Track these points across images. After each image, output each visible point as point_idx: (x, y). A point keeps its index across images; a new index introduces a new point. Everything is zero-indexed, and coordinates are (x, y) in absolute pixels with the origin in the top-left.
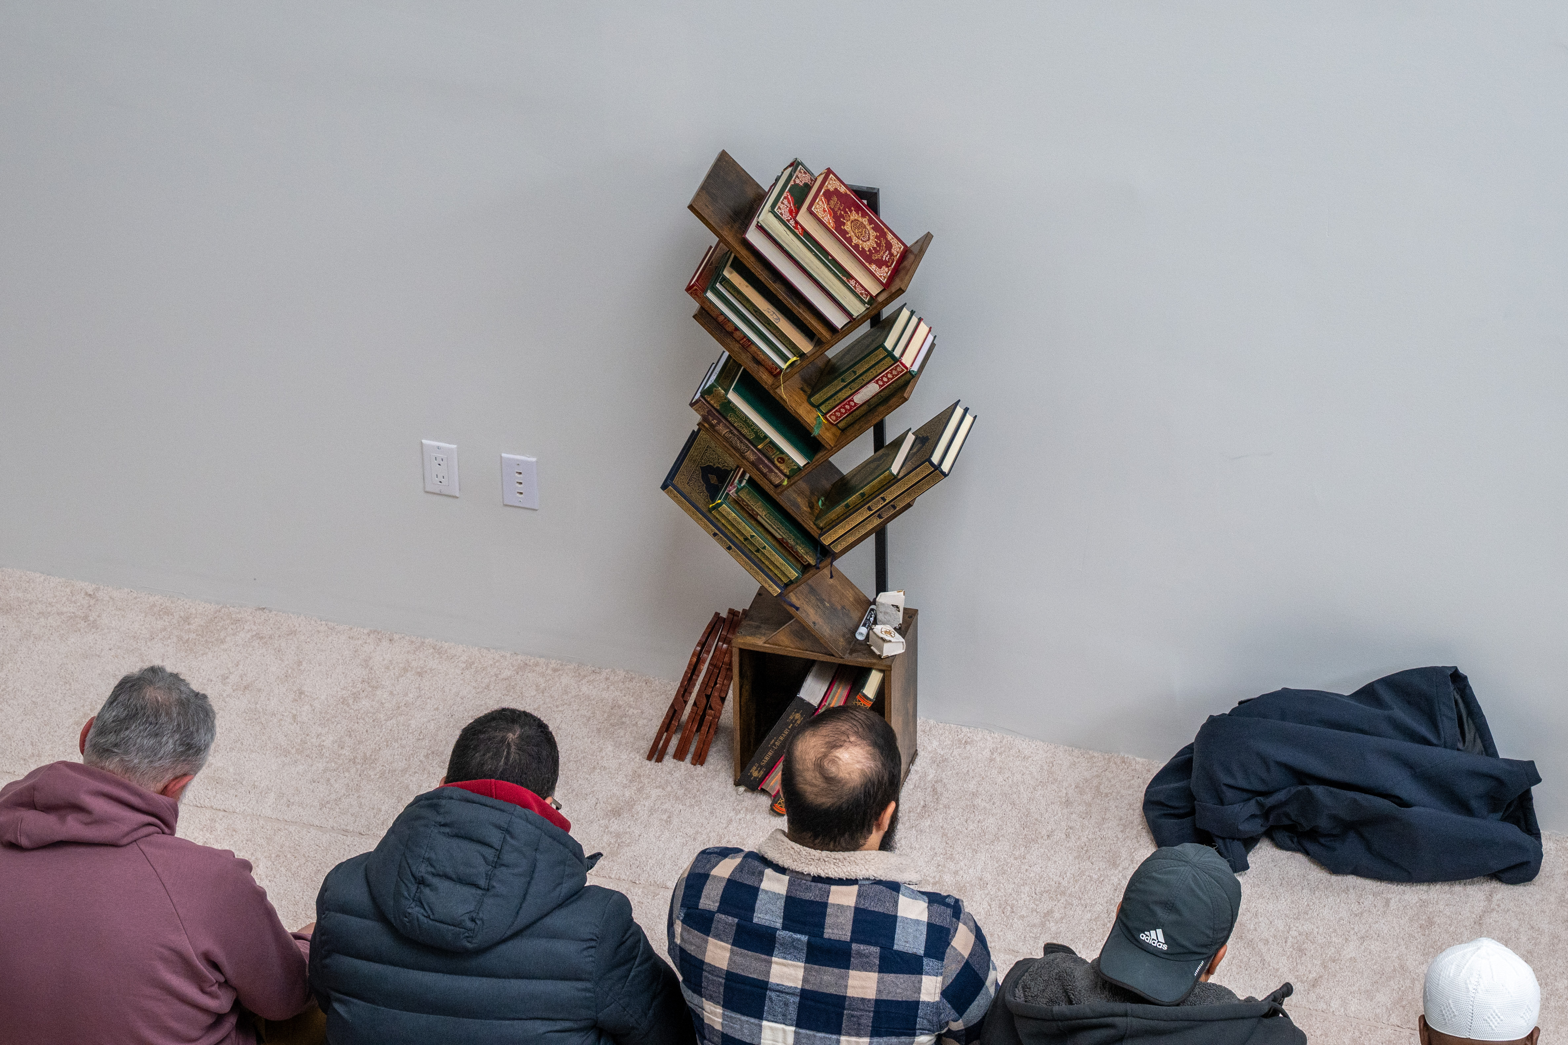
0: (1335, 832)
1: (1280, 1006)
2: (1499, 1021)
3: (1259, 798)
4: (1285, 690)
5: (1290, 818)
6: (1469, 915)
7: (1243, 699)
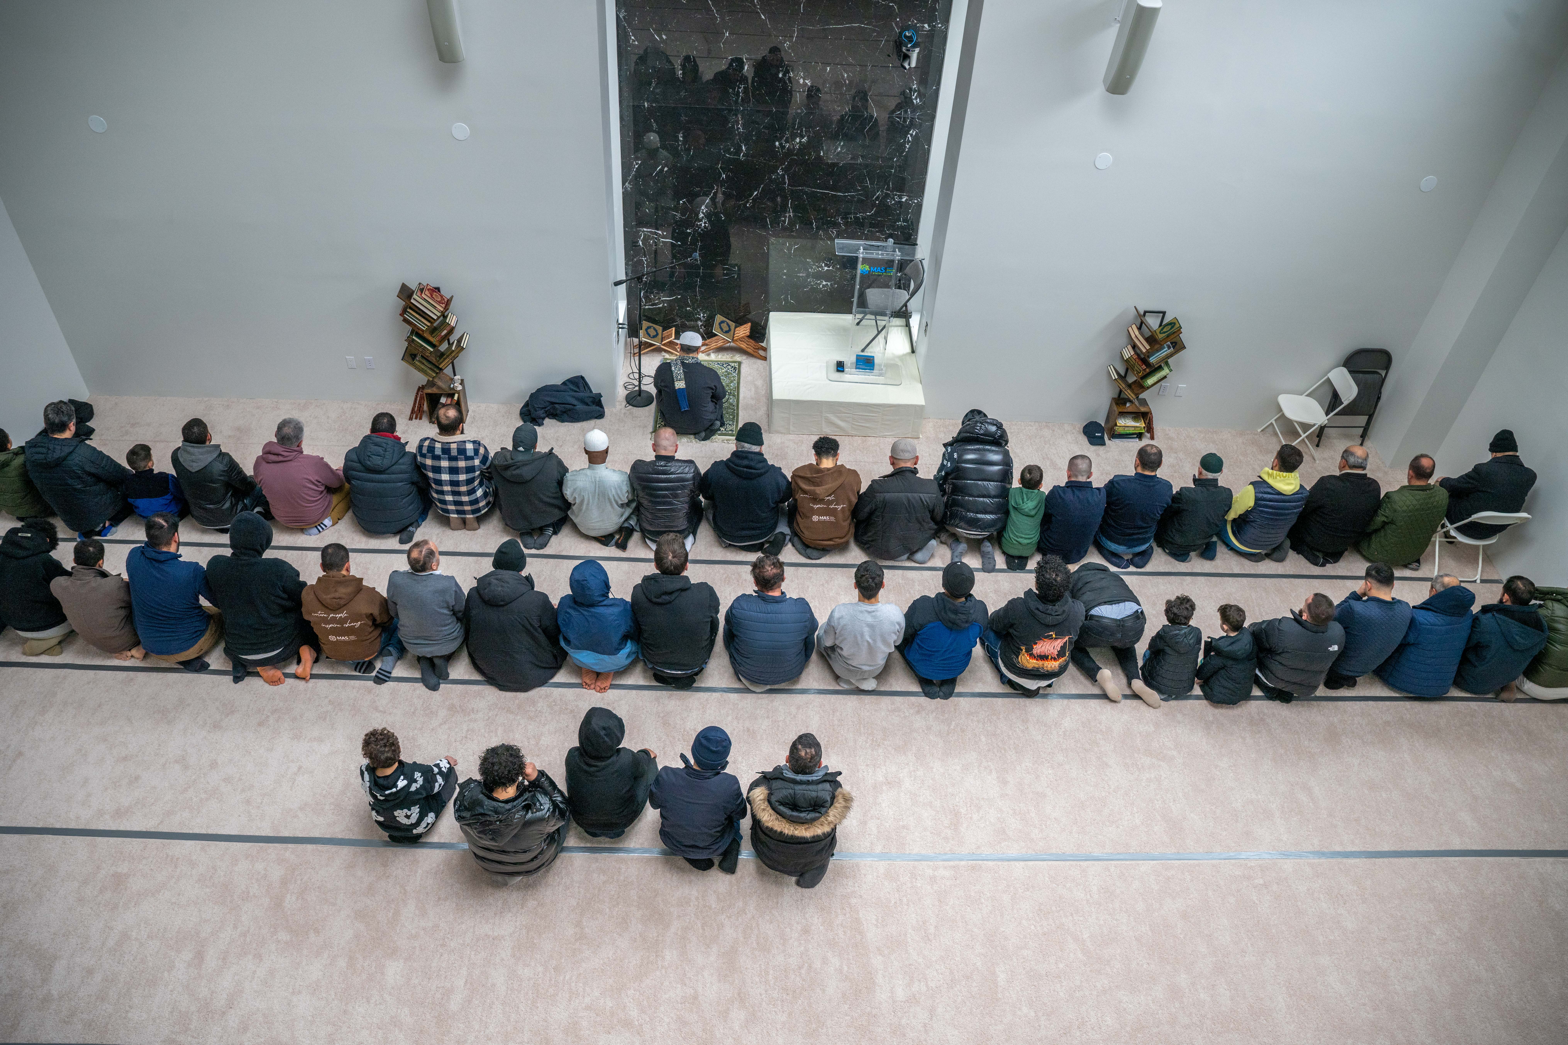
0: (561, 414)
1: (552, 452)
2: (600, 447)
4: (546, 386)
5: (551, 413)
7: (538, 389)
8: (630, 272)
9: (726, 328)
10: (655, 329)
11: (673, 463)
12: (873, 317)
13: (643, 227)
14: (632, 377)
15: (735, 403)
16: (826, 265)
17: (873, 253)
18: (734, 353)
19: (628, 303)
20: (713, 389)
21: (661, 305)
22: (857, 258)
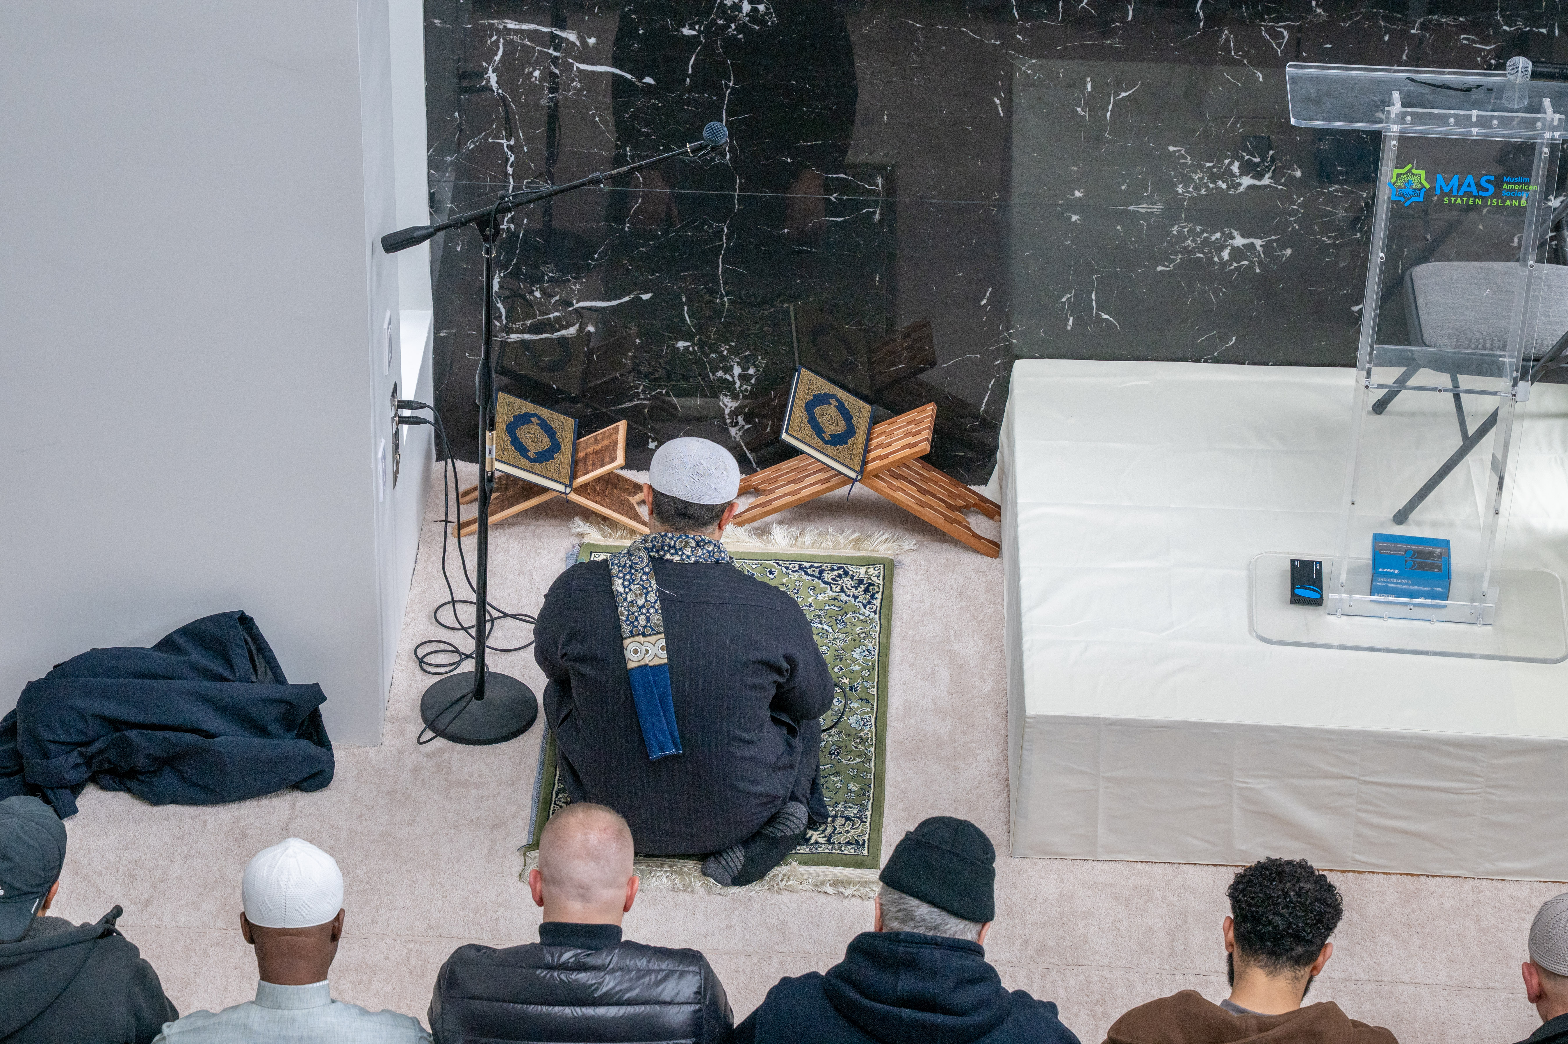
0: (151, 769)
1: (112, 927)
2: (309, 909)
3: (80, 749)
4: (94, 651)
5: (110, 762)
6: (276, 823)
7: (57, 663)
8: (447, 192)
9: (833, 424)
10: (545, 426)
11: (612, 958)
12: (1444, 379)
13: (501, 16)
14: (450, 621)
15: (868, 732)
16: (1247, 168)
17: (1443, 119)
18: (869, 526)
19: (440, 322)
20: (779, 671)
21: (572, 331)
22: (1377, 138)
